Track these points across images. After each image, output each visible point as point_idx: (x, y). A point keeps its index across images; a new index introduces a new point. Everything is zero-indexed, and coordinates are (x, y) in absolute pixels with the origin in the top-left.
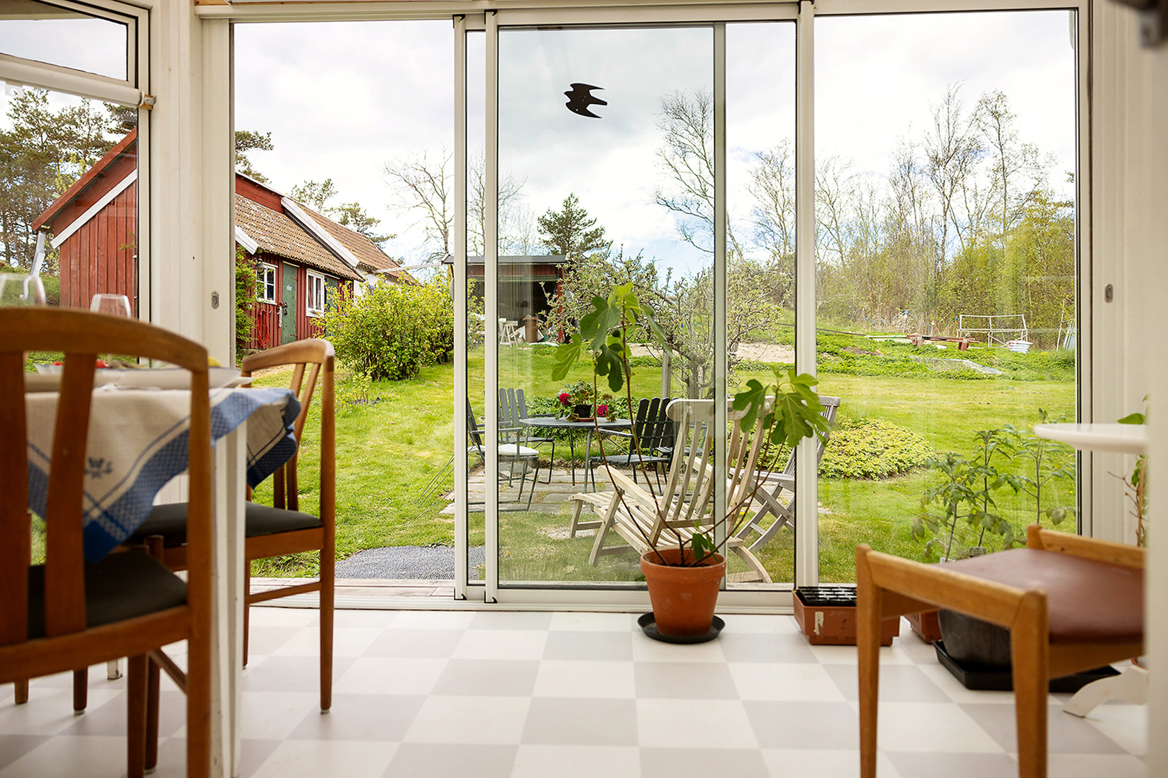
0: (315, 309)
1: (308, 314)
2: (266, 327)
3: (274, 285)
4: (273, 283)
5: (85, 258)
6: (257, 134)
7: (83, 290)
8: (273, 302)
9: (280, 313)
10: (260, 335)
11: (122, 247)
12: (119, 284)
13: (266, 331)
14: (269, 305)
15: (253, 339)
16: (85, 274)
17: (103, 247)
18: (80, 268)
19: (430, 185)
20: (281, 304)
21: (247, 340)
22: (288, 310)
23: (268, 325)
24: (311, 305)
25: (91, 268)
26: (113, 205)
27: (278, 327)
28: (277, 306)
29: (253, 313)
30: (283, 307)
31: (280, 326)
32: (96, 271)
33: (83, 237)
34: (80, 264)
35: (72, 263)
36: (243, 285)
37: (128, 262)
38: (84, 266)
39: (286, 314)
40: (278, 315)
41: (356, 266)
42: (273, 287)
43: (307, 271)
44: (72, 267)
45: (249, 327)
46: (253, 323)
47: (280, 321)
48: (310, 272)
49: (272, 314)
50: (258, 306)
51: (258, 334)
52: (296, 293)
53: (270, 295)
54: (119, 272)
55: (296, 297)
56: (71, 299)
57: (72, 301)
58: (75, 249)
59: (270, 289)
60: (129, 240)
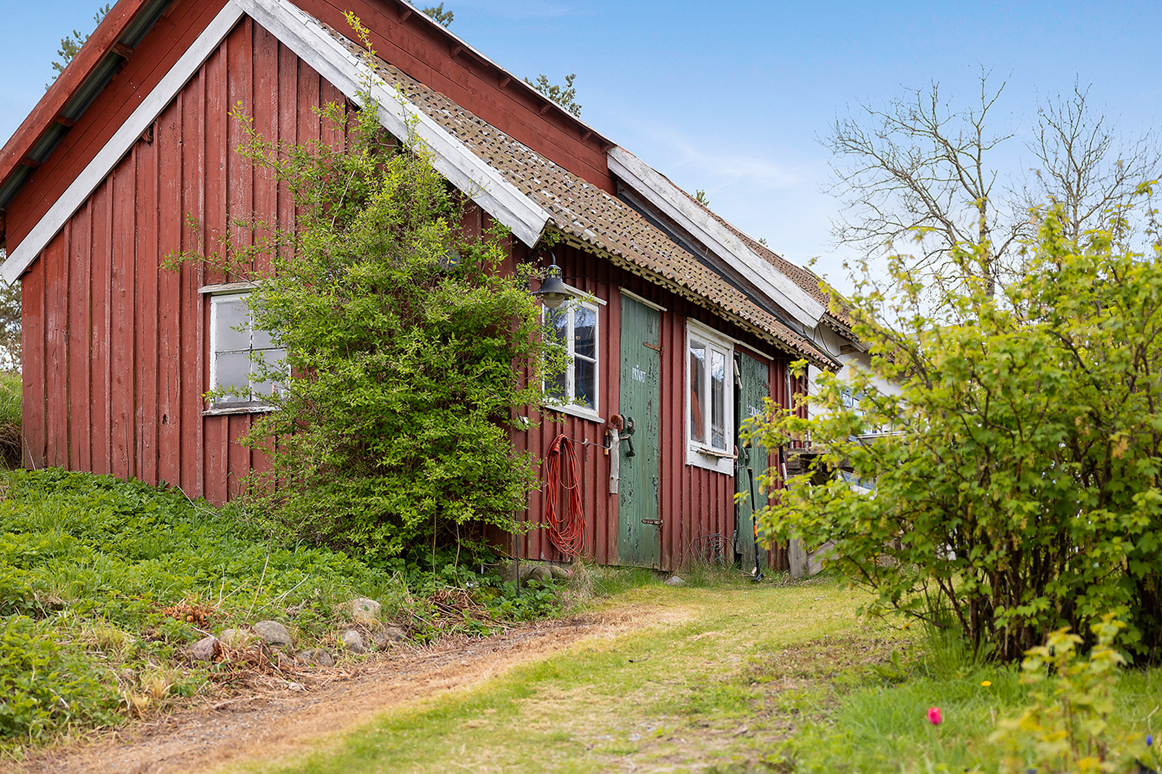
0: (708, 446)
1: (692, 459)
2: (573, 491)
3: (596, 360)
4: (592, 356)
5: (81, 309)
6: (544, 81)
7: (77, 401)
8: (593, 414)
9: (615, 447)
10: (556, 514)
11: (169, 260)
12: (164, 374)
13: (571, 502)
14: (582, 420)
15: (532, 526)
16: (81, 353)
17: (124, 270)
18: (68, 338)
19: (944, 169)
20: (615, 419)
21: (515, 528)
22: (637, 440)
23: (578, 484)
24: (698, 433)
25: (96, 333)
26: (150, 143)
27: (608, 495)
28: (606, 428)
29: (534, 440)
30: (620, 433)
31: (614, 489)
32: (107, 344)
33: (75, 243)
34: (68, 327)
35: (51, 325)
36: (500, 348)
37: (185, 309)
38: (80, 331)
39: (630, 454)
40: (608, 458)
41: (814, 325)
42: (592, 364)
43: (689, 327)
44: (50, 336)
45: (521, 487)
46: (534, 475)
47: (615, 475)
48: (695, 332)
49: (590, 451)
50: (549, 419)
51: (550, 514)
52: (657, 392)
53: (585, 393)
54: (164, 340)
55: (656, 404)
56: (47, 428)
57: (51, 435)
58: (57, 284)
59: (584, 371)
60: (187, 241)
